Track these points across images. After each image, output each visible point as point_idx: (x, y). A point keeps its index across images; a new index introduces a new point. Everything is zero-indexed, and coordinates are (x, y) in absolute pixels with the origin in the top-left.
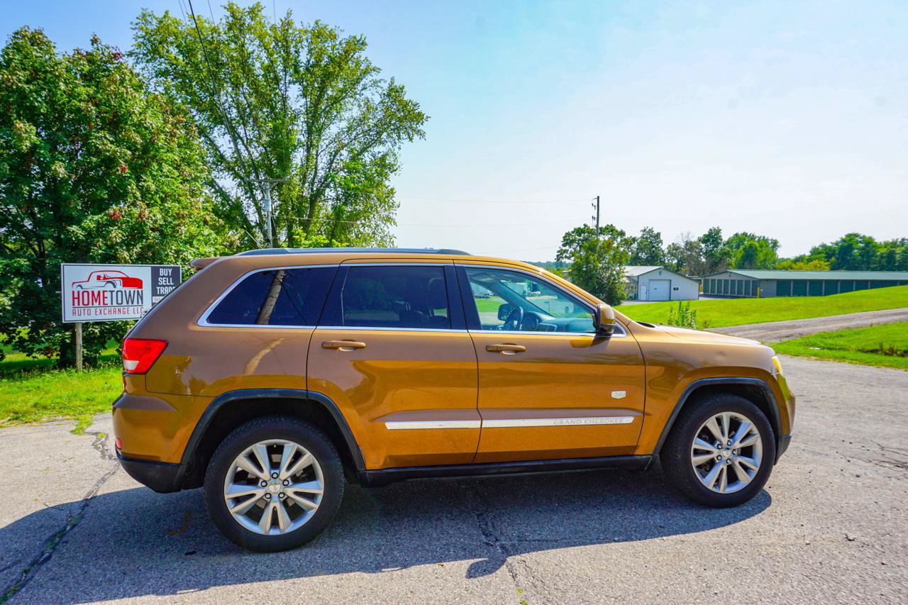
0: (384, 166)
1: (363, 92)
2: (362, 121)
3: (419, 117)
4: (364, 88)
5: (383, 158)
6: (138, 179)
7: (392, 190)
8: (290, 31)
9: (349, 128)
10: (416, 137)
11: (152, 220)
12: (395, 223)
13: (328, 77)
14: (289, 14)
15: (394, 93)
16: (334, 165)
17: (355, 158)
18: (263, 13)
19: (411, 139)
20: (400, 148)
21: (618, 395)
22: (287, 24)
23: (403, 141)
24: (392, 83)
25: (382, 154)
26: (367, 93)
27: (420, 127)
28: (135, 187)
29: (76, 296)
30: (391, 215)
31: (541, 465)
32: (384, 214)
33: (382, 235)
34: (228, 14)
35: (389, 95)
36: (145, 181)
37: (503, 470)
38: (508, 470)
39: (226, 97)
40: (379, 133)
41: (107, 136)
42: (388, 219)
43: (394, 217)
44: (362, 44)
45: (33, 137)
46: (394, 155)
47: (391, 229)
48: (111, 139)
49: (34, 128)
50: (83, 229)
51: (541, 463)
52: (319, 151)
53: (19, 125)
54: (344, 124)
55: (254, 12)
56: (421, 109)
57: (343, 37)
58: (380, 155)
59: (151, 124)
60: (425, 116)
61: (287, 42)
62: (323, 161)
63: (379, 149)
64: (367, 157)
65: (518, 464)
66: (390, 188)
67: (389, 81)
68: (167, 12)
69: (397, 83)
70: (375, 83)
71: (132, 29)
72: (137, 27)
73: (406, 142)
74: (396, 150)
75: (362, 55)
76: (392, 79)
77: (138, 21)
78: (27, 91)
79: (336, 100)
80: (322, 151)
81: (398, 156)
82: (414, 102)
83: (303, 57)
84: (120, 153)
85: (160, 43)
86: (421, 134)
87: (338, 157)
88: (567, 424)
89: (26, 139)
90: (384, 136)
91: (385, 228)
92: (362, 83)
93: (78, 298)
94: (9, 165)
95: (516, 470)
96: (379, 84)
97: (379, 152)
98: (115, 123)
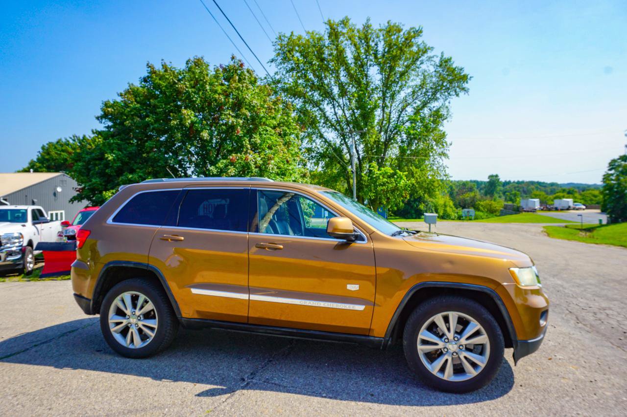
0: (437, 116)
1: (421, 66)
2: (422, 86)
3: (465, 78)
4: (422, 63)
5: (438, 111)
6: (251, 137)
7: (444, 133)
8: (370, 31)
9: (414, 92)
10: (462, 94)
11: (253, 161)
12: (448, 157)
13: (395, 59)
14: (368, 20)
15: (445, 63)
16: (401, 119)
17: (417, 111)
18: (350, 22)
19: (457, 95)
20: (449, 103)
21: (353, 287)
22: (367, 27)
23: (452, 97)
24: (442, 56)
25: (436, 108)
26: (424, 67)
27: (465, 85)
28: (248, 142)
29: (205, 207)
30: (445, 151)
31: (294, 332)
32: (440, 151)
33: (438, 166)
34: (328, 27)
35: (441, 66)
36: (254, 138)
37: (268, 331)
38: (272, 332)
39: (329, 80)
40: (434, 94)
41: (231, 113)
42: (443, 154)
43: (447, 152)
44: (418, 33)
45: (192, 117)
46: (447, 107)
47: (444, 161)
48: (233, 115)
49: (193, 112)
50: (217, 168)
51: (295, 331)
52: (392, 110)
53: (184, 111)
54: (410, 90)
55: (344, 22)
56: (466, 72)
57: (405, 29)
58: (434, 109)
59: (257, 104)
60: (469, 77)
61: (367, 39)
62: (394, 116)
63: (435, 105)
64: (426, 111)
65: (278, 329)
66: (443, 131)
67: (440, 56)
68: (292, 33)
69: (446, 56)
70: (430, 59)
71: (273, 45)
72: (276, 44)
73: (454, 97)
74: (447, 104)
75: (419, 40)
76: (442, 53)
77: (277, 40)
78: (190, 92)
79: (402, 74)
80: (394, 109)
81: (449, 107)
82: (460, 68)
83: (381, 48)
84: (236, 122)
85: (289, 51)
86: (465, 91)
87: (403, 113)
88: (310, 305)
89: (188, 119)
90: (438, 95)
91: (441, 161)
92: (420, 59)
93: (207, 209)
94: (181, 134)
95: (277, 332)
96: (433, 59)
97: (434, 107)
98: (238, 105)
